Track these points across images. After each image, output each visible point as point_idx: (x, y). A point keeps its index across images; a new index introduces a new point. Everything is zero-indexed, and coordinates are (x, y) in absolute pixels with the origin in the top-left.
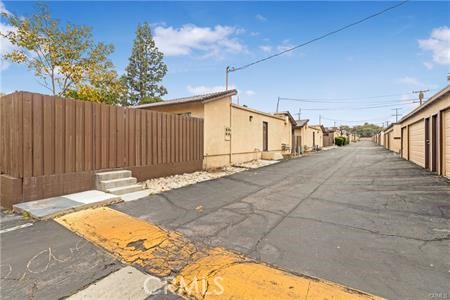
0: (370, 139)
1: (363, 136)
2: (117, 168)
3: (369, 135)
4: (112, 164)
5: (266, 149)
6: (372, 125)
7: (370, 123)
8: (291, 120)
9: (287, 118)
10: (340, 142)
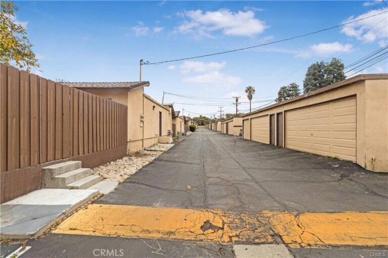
0: (204, 126)
1: (199, 125)
2: (63, 159)
3: (203, 124)
4: (58, 155)
5: (160, 135)
6: (204, 118)
7: (203, 116)
8: (173, 110)
9: (170, 109)
10: (192, 129)
